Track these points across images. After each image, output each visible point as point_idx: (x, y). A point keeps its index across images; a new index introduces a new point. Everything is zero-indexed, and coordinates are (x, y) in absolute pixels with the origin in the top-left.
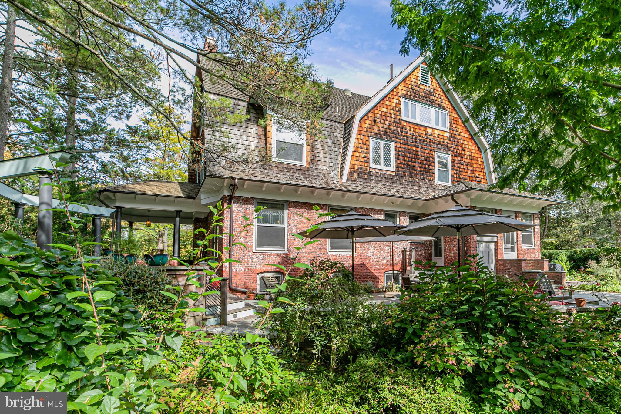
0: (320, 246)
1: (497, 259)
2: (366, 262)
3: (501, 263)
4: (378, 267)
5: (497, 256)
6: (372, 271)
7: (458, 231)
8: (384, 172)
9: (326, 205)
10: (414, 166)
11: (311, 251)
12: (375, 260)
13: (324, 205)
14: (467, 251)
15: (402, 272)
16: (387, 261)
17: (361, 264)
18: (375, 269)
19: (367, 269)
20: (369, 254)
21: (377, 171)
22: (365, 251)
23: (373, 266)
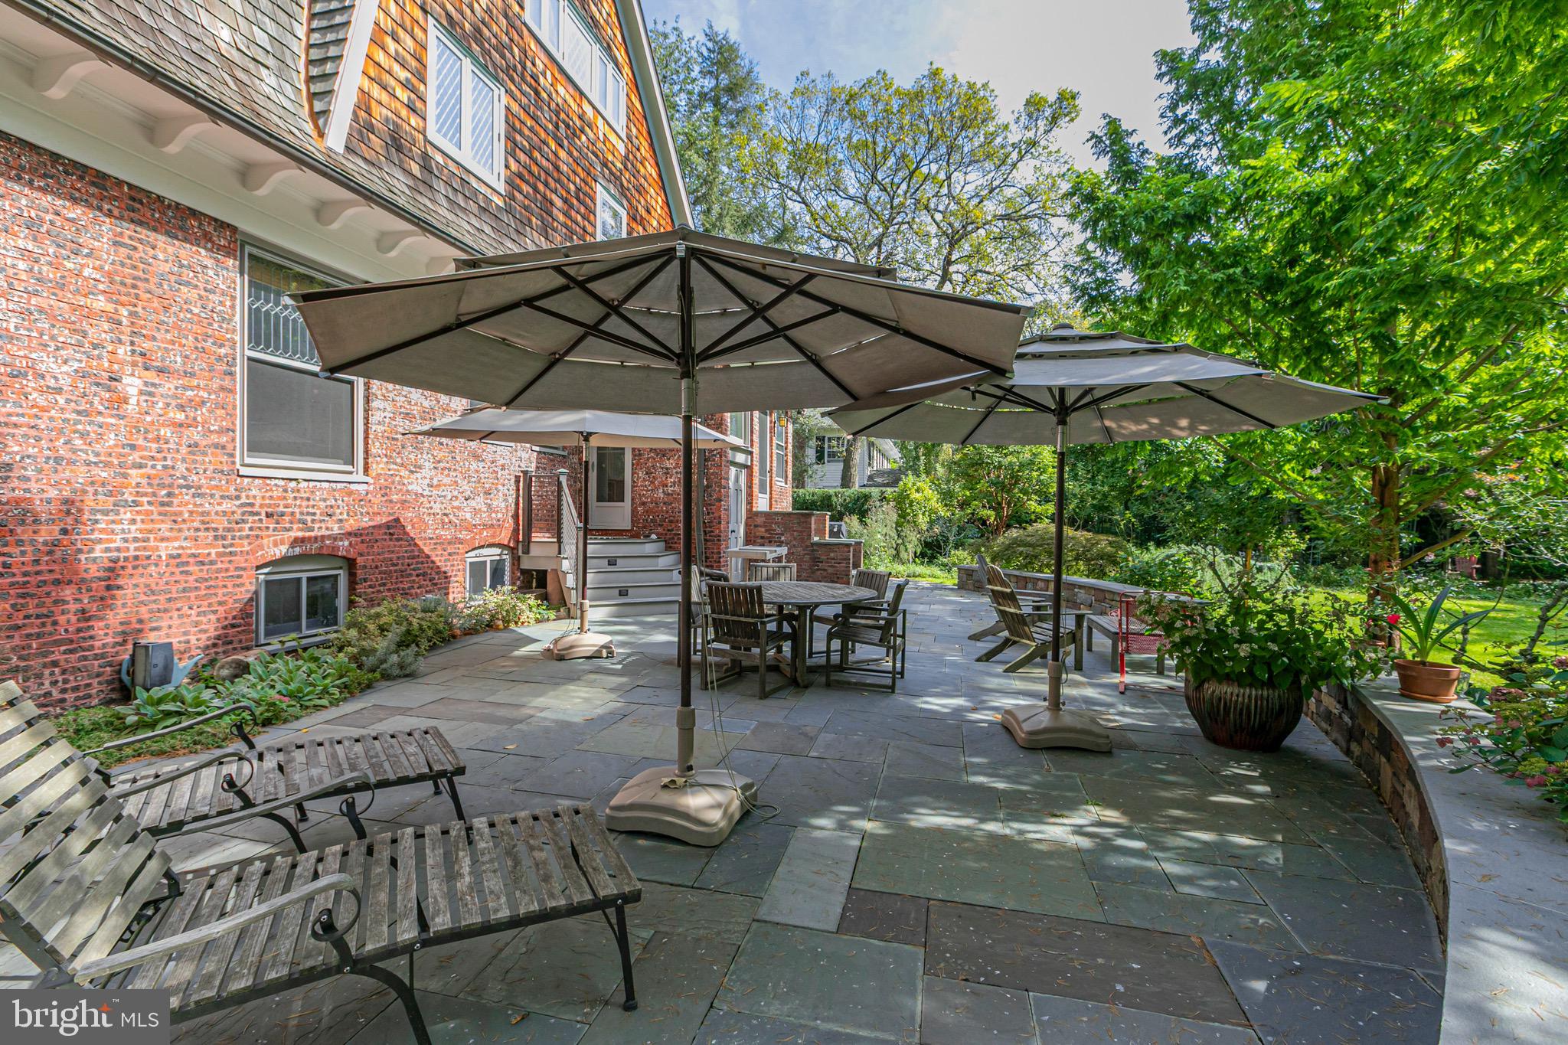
0: (195, 434)
1: (749, 511)
2: (407, 516)
3: (760, 520)
4: (447, 534)
5: (750, 503)
6: (426, 550)
7: (1062, 422)
8: (474, 183)
9: (234, 230)
10: (552, 204)
11: (135, 457)
12: (437, 508)
13: (222, 225)
14: (708, 486)
15: (513, 550)
16: (476, 512)
17: (388, 526)
18: (439, 542)
19: (411, 541)
20: (417, 484)
21: (452, 167)
22: (404, 473)
23: (430, 533)
